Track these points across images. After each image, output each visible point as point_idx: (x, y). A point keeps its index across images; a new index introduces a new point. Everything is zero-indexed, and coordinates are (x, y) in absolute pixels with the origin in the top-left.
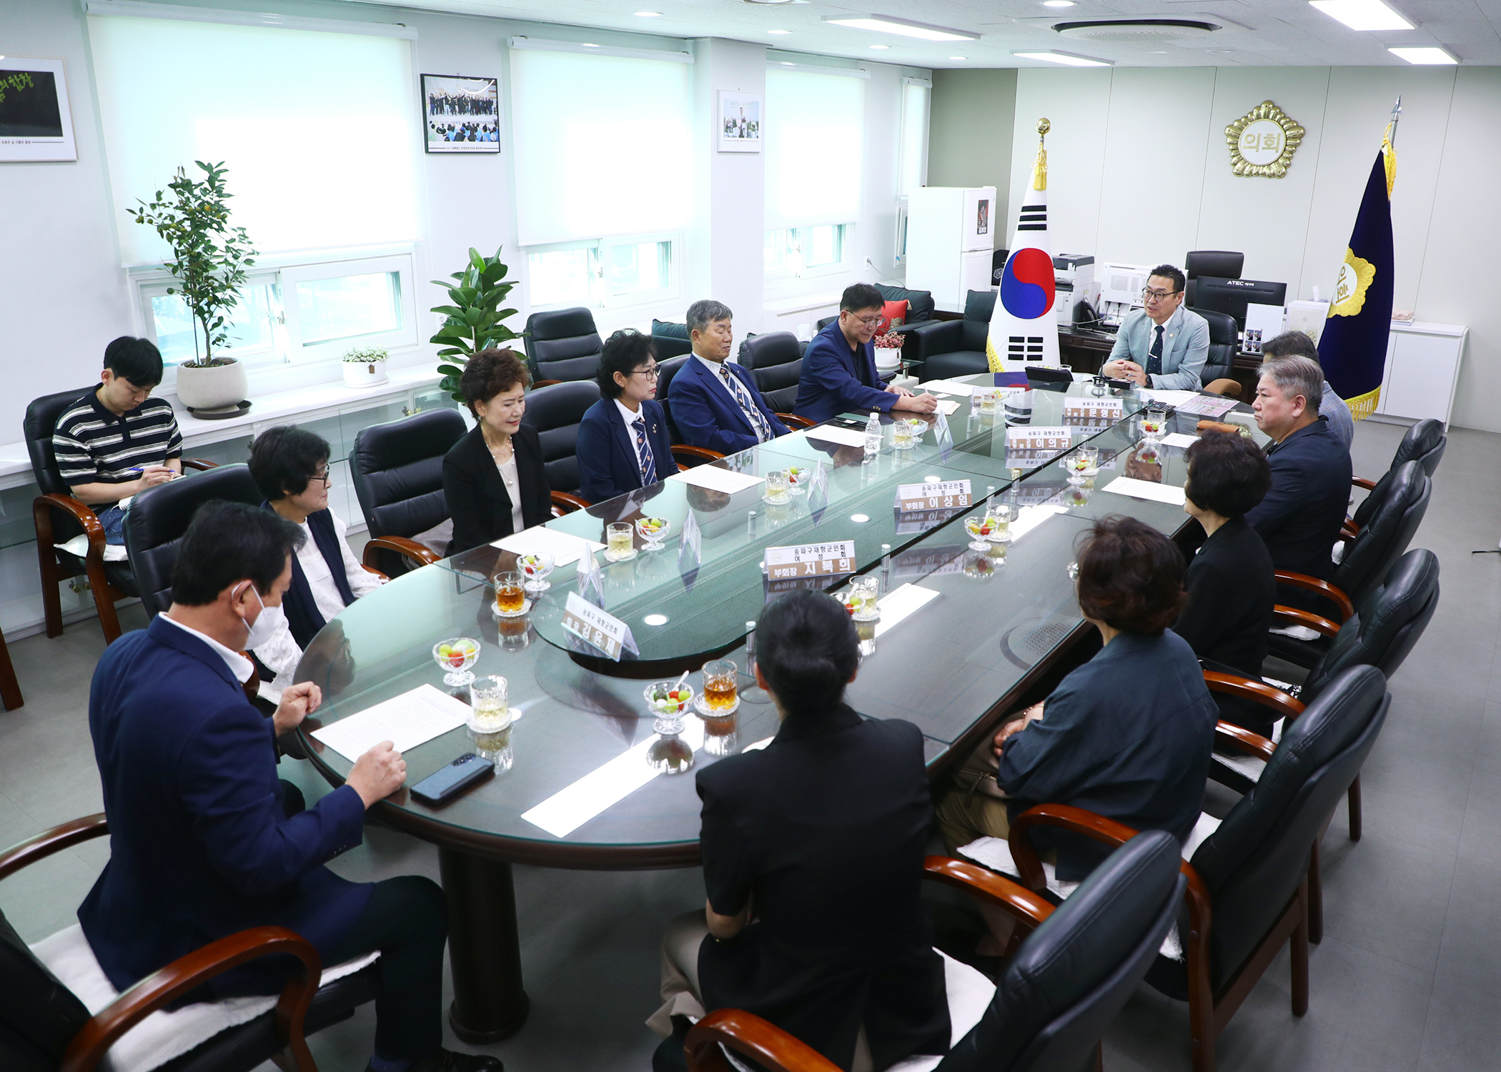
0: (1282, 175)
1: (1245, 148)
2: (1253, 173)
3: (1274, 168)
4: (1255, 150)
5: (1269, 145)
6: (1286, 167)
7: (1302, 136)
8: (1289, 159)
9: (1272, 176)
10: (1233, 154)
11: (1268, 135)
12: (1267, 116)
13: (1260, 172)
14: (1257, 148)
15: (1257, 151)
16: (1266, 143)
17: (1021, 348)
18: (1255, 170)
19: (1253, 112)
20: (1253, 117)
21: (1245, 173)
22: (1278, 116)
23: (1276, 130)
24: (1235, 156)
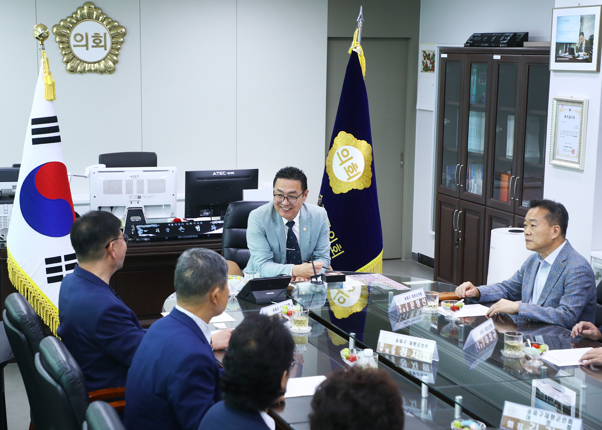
0: (111, 71)
1: (75, 46)
2: (86, 69)
3: (102, 65)
4: (85, 47)
5: (97, 44)
6: (115, 62)
7: (124, 35)
8: (116, 55)
9: (102, 72)
10: (63, 52)
11: (95, 34)
13: (92, 69)
14: (87, 45)
15: (87, 49)
16: (94, 42)
17: (59, 269)
18: (87, 67)
19: (77, 13)
20: (78, 16)
21: (78, 70)
22: (101, 18)
23: (101, 29)
24: (65, 54)
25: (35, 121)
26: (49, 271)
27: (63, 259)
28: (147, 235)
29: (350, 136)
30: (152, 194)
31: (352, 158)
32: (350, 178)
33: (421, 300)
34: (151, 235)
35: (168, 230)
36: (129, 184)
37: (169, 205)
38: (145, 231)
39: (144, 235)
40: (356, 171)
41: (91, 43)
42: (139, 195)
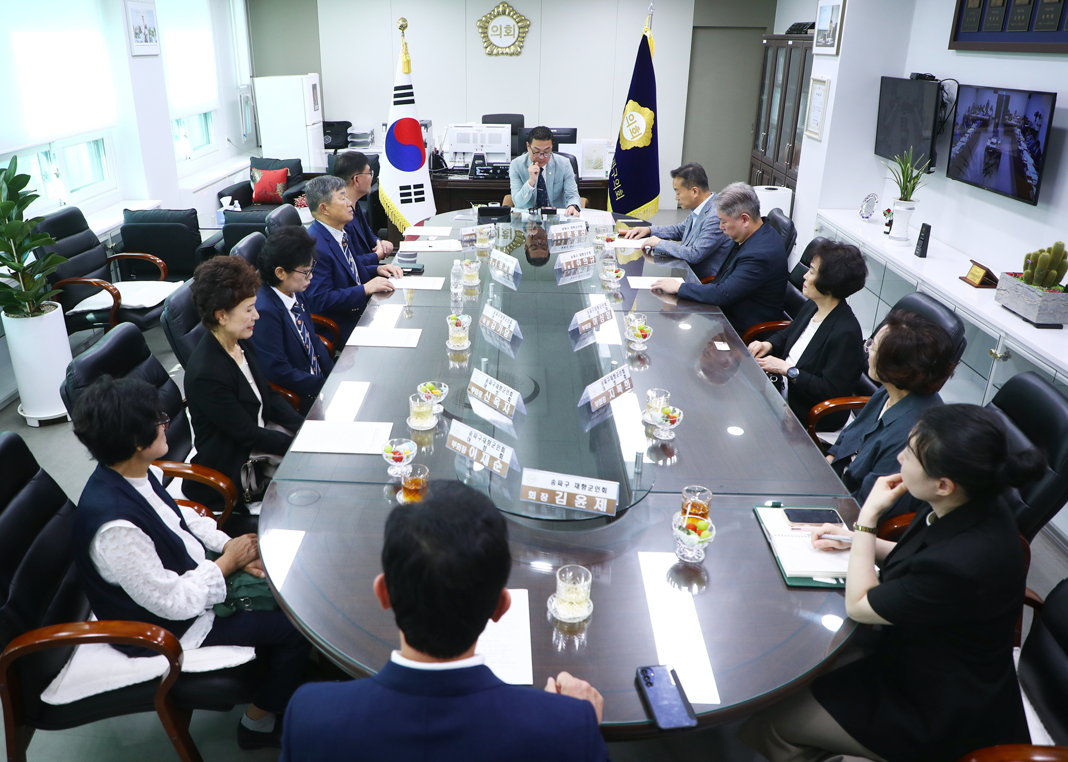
0: (518, 54)
1: (492, 35)
2: (500, 53)
4: (499, 36)
5: (508, 33)
6: (521, 47)
7: (529, 25)
8: (522, 42)
9: (512, 54)
10: (484, 40)
11: (507, 26)
12: (504, 13)
13: (504, 52)
14: (500, 35)
15: (501, 37)
16: (506, 31)
17: (410, 194)
18: (500, 51)
19: (494, 10)
20: (495, 13)
21: (494, 53)
22: (512, 13)
23: (511, 22)
24: (485, 42)
26: (402, 195)
27: (412, 187)
28: (482, 174)
29: (636, 104)
30: (491, 144)
31: (636, 121)
32: (634, 137)
33: (579, 231)
34: (485, 174)
35: (499, 171)
36: (475, 136)
37: (504, 153)
38: (482, 171)
39: (481, 174)
40: (638, 132)
41: (504, 33)
42: (482, 144)
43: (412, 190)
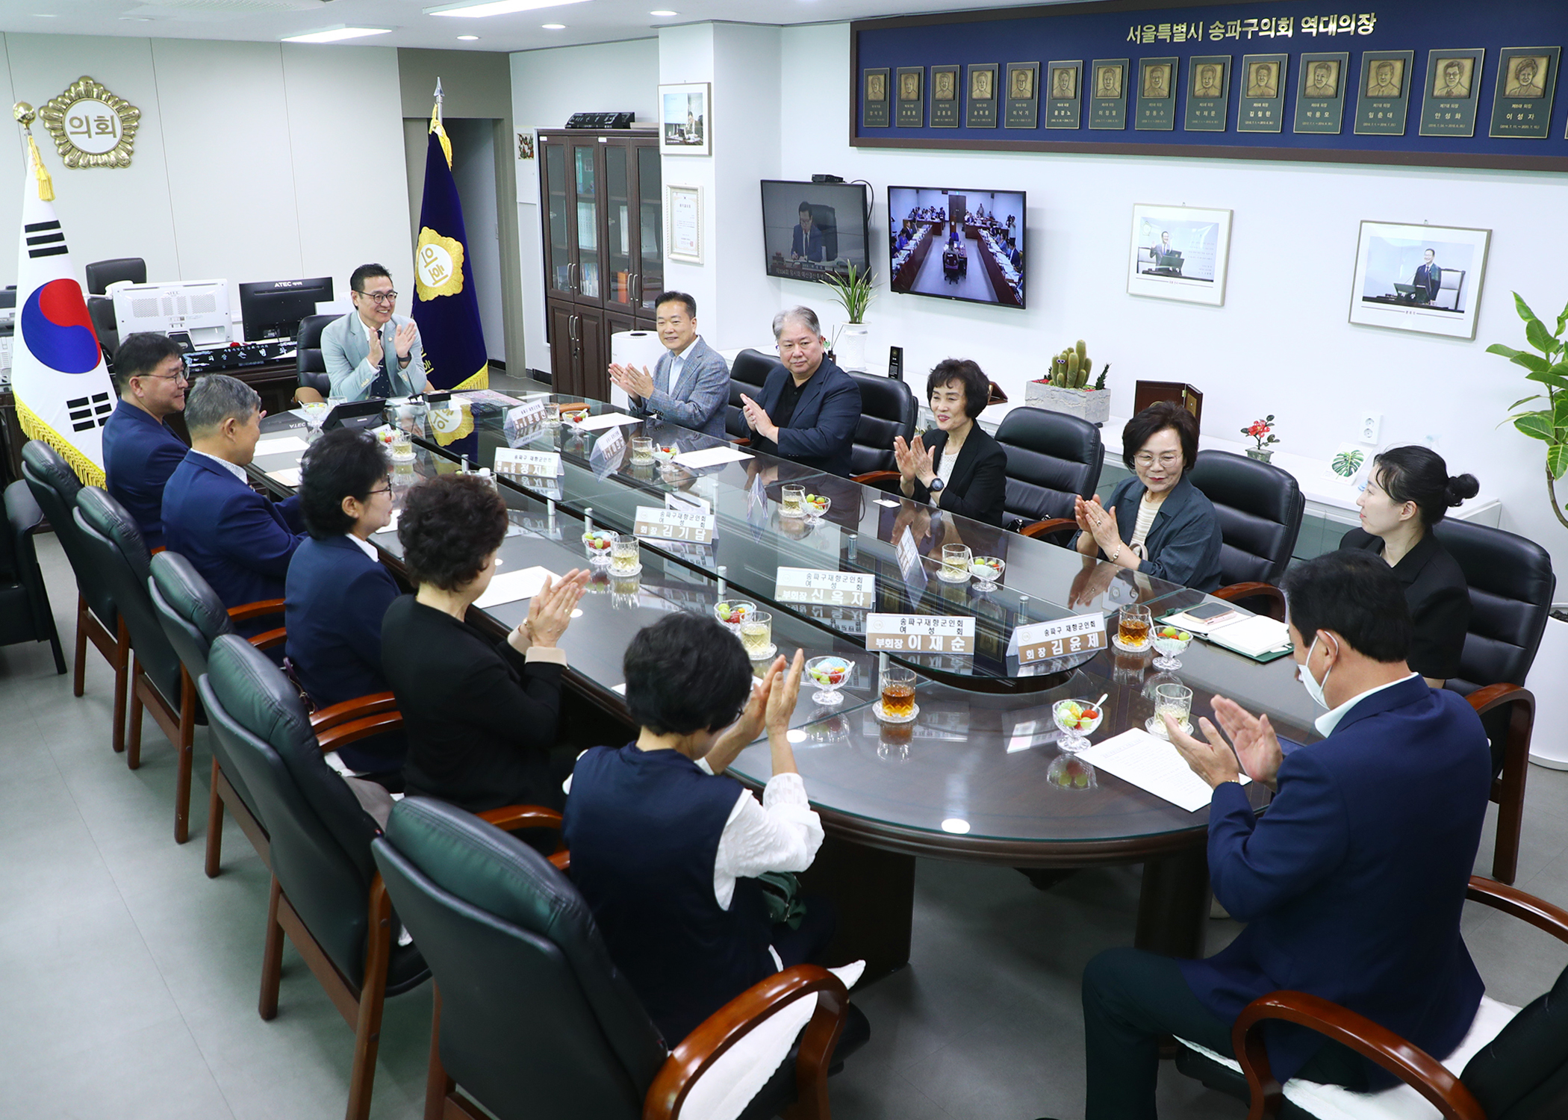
0: (126, 164)
1: (72, 133)
2: (91, 163)
3: (112, 157)
4: (87, 135)
5: (103, 130)
6: (130, 153)
7: (138, 117)
8: (131, 144)
9: (113, 166)
10: (57, 142)
11: (98, 117)
13: (100, 162)
14: (88, 132)
15: (90, 136)
16: (98, 127)
17: (88, 413)
18: (92, 160)
19: (70, 90)
20: (73, 95)
21: (80, 164)
22: (104, 96)
23: (107, 111)
24: (60, 144)
25: (29, 228)
26: (74, 416)
27: (90, 400)
28: (197, 365)
29: (433, 232)
30: (198, 314)
31: (436, 258)
32: (436, 282)
33: (539, 413)
34: (203, 364)
35: (224, 357)
36: (167, 303)
37: (223, 327)
38: (195, 360)
39: (194, 365)
41: (94, 129)
42: (182, 316)
43: (92, 406)
